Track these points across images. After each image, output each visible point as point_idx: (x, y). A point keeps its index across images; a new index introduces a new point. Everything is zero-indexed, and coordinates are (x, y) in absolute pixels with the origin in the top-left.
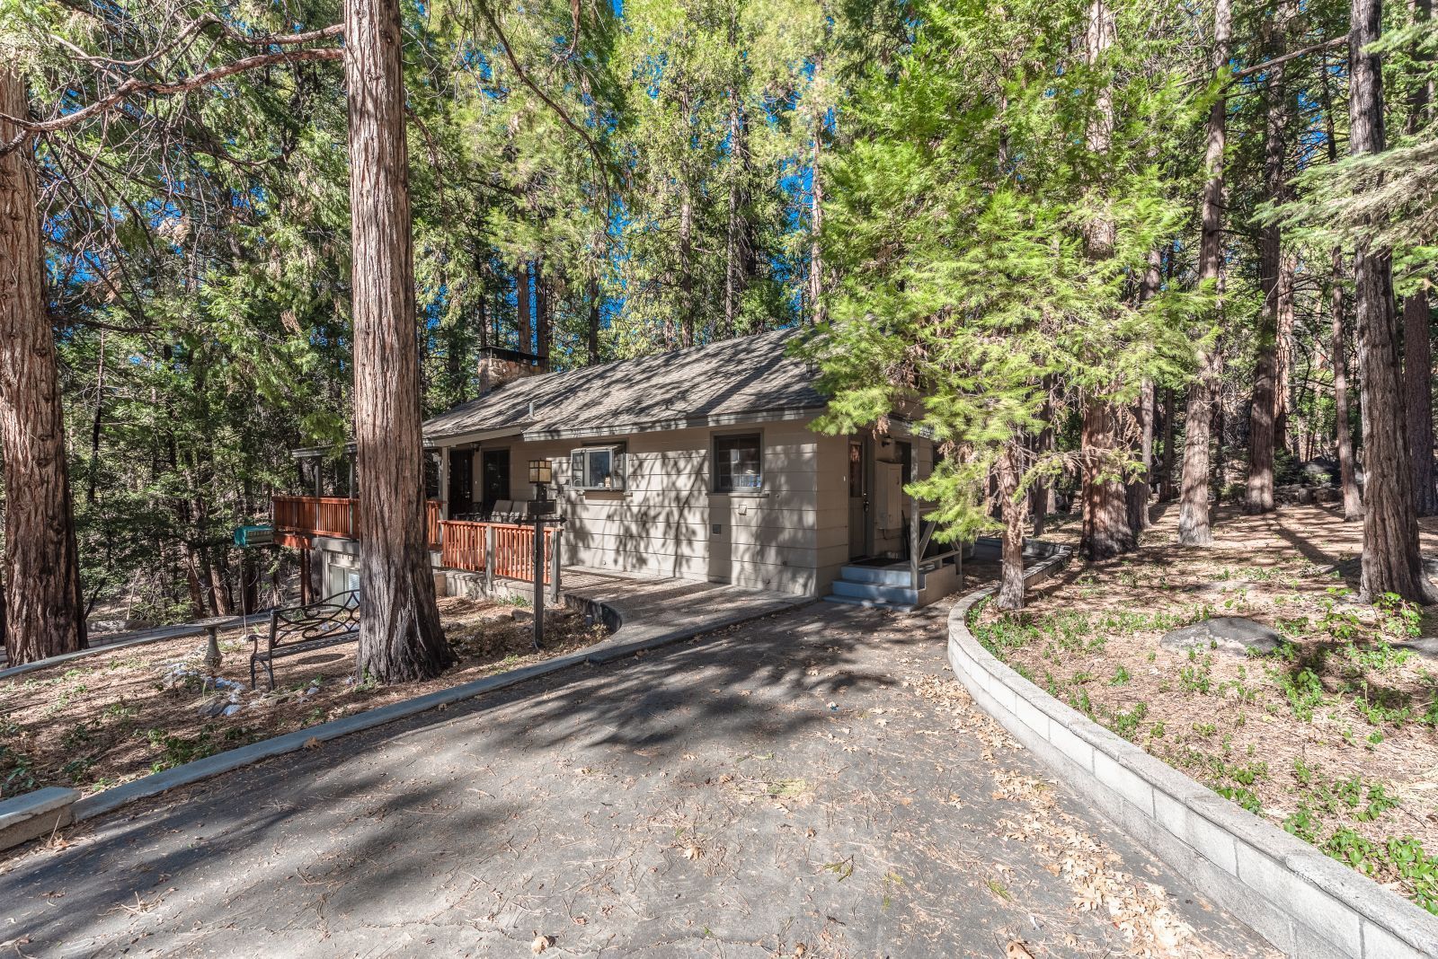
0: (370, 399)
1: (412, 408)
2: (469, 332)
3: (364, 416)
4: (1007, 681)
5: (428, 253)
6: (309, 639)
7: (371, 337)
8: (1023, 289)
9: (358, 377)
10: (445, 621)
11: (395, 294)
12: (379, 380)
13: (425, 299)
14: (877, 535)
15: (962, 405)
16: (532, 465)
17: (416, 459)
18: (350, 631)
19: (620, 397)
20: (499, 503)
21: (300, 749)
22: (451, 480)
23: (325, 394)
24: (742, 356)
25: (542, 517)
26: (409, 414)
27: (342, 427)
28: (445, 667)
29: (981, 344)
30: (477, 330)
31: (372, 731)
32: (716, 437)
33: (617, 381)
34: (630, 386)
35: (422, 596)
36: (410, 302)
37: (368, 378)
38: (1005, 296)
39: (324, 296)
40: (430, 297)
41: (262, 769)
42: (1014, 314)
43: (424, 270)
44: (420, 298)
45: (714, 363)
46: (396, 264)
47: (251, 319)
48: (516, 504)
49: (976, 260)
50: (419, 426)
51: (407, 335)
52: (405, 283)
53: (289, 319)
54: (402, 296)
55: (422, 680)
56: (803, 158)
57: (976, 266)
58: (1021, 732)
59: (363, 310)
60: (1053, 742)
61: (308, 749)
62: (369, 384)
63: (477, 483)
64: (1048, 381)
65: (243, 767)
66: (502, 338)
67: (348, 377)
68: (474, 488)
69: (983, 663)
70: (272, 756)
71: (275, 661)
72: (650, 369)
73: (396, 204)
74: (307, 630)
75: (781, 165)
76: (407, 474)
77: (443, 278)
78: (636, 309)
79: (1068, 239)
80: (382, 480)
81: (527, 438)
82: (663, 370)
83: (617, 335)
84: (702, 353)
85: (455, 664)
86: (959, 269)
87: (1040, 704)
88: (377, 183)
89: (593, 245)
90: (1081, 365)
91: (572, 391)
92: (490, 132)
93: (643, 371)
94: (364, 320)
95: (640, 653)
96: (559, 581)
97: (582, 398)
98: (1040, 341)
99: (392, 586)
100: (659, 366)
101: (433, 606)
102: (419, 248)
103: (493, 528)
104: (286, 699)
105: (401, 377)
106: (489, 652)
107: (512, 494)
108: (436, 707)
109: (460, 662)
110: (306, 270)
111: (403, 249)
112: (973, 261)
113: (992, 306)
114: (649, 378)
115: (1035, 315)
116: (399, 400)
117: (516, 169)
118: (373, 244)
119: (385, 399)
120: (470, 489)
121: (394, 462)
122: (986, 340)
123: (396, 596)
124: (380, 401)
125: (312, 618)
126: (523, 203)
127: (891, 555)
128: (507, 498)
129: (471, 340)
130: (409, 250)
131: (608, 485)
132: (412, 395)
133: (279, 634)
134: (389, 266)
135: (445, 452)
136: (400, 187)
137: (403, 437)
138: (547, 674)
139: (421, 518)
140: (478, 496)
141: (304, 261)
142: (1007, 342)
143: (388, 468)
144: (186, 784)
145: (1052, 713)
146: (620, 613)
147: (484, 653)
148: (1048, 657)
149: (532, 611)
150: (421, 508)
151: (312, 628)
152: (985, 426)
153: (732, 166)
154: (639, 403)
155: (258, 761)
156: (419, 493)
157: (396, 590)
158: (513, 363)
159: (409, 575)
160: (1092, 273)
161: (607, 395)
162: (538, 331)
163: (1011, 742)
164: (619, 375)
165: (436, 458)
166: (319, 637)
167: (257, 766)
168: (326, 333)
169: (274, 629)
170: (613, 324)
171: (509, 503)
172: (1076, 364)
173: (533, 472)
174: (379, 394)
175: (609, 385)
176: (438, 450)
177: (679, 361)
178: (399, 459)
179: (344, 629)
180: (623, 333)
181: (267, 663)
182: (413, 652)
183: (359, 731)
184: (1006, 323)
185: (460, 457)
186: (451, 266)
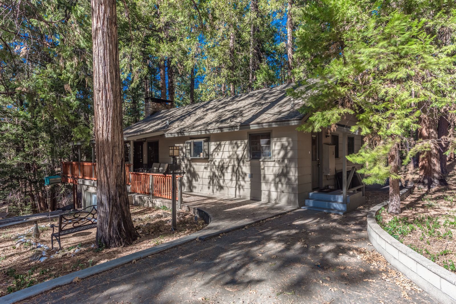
0: (101, 120)
1: (119, 124)
2: (140, 92)
3: (98, 127)
4: (410, 255)
5: (125, 56)
6: (75, 227)
7: (101, 92)
8: (405, 61)
9: (96, 110)
10: (134, 218)
11: (111, 73)
12: (105, 112)
13: (123, 76)
14: (324, 178)
15: (377, 117)
16: (170, 148)
17: (121, 147)
18: (93, 223)
19: (211, 116)
20: (154, 164)
21: (71, 283)
22: (134, 155)
23: (82, 118)
24: (266, 96)
25: (175, 172)
26: (117, 126)
27: (89, 132)
28: (134, 240)
29: (384, 88)
30: (143, 91)
31: (103, 274)
32: (250, 135)
33: (211, 109)
34: (216, 111)
35: (124, 208)
36: (117, 76)
37: (100, 111)
38: (397, 64)
39: (81, 77)
40: (126, 75)
41: (54, 293)
42: (401, 73)
43: (123, 63)
44: (122, 76)
45: (254, 100)
46: (112, 60)
47: (52, 88)
48: (162, 164)
49: (382, 47)
50: (122, 131)
51: (116, 91)
52: (115, 69)
53: (67, 87)
54: (114, 74)
55: (124, 246)
56: (284, 10)
57: (383, 50)
58: (420, 282)
59: (97, 81)
60: (443, 290)
61: (75, 283)
62: (100, 113)
63: (145, 156)
64: (420, 105)
65: (46, 292)
66: (153, 94)
67: (91, 111)
68: (144, 158)
69: (394, 245)
70: (59, 286)
71: (61, 237)
72: (225, 103)
73: (112, 33)
74: (75, 223)
75: (274, 13)
76: (117, 153)
77: (131, 66)
78: (210, 80)
79: (429, 35)
80: (106, 157)
81: (166, 136)
82: (231, 103)
83: (202, 91)
84: (247, 95)
85: (138, 238)
86: (374, 52)
87: (433, 269)
88: (103, 24)
89: (195, 50)
90: (436, 97)
91: (189, 114)
92: (149, 5)
93: (222, 104)
94: (98, 85)
95: (221, 235)
96: (181, 199)
97: (193, 118)
98: (415, 86)
99: (111, 204)
100: (229, 101)
101: (128, 212)
102: (121, 54)
103: (153, 176)
104: (66, 254)
105: (114, 110)
106: (152, 232)
107: (160, 160)
108: (131, 262)
109: (140, 237)
110: (74, 66)
111: (114, 53)
112: (381, 48)
113: (390, 70)
114: (224, 107)
115: (413, 73)
116: (113, 121)
117: (159, 21)
118: (102, 51)
119: (107, 120)
120: (142, 158)
121: (111, 148)
122: (386, 86)
123: (112, 208)
124: (105, 121)
125: (77, 218)
126: (163, 35)
127: (330, 187)
128: (157, 162)
129: (140, 95)
130: (117, 54)
131: (202, 156)
132: (119, 118)
133: (63, 225)
134: (108, 60)
135: (132, 143)
136: (113, 25)
137: (115, 137)
138: (180, 245)
139: (123, 173)
140: (145, 161)
141: (74, 62)
142: (397, 87)
143: (109, 151)
144: (21, 301)
145: (442, 275)
146: (210, 215)
147: (151, 233)
148: (422, 240)
149: (170, 213)
150: (123, 168)
151: (77, 222)
152: (388, 128)
153: (251, 15)
154: (220, 118)
155: (53, 289)
156: (122, 162)
157: (113, 206)
158: (159, 104)
159: (118, 199)
160: (440, 52)
161: (206, 115)
162: (169, 90)
163: (415, 287)
164: (210, 106)
165: (128, 145)
166: (80, 226)
167: (52, 291)
168: (82, 93)
169: (61, 223)
170: (200, 86)
171: (158, 164)
172: (433, 97)
173: (171, 151)
174: (105, 118)
175: (207, 110)
176: (128, 142)
177: (237, 99)
178: (114, 147)
179: (90, 223)
180: (204, 90)
181: (58, 238)
182: (120, 234)
183: (97, 274)
184: (398, 77)
185: (138, 144)
186: (134, 62)
